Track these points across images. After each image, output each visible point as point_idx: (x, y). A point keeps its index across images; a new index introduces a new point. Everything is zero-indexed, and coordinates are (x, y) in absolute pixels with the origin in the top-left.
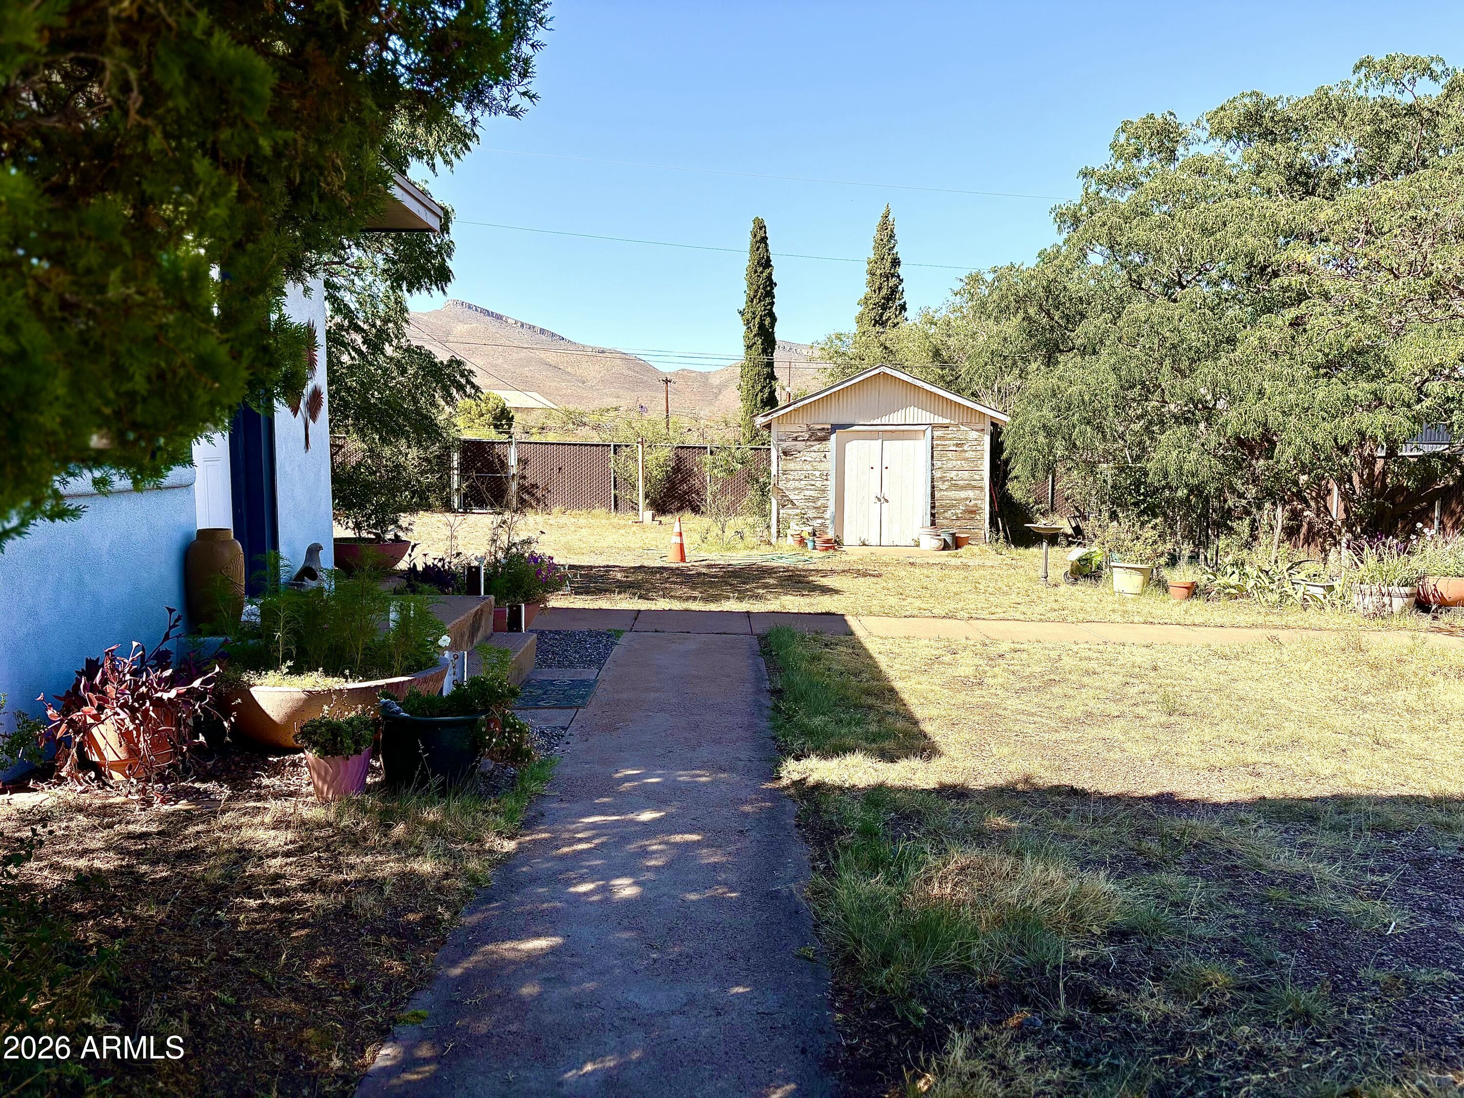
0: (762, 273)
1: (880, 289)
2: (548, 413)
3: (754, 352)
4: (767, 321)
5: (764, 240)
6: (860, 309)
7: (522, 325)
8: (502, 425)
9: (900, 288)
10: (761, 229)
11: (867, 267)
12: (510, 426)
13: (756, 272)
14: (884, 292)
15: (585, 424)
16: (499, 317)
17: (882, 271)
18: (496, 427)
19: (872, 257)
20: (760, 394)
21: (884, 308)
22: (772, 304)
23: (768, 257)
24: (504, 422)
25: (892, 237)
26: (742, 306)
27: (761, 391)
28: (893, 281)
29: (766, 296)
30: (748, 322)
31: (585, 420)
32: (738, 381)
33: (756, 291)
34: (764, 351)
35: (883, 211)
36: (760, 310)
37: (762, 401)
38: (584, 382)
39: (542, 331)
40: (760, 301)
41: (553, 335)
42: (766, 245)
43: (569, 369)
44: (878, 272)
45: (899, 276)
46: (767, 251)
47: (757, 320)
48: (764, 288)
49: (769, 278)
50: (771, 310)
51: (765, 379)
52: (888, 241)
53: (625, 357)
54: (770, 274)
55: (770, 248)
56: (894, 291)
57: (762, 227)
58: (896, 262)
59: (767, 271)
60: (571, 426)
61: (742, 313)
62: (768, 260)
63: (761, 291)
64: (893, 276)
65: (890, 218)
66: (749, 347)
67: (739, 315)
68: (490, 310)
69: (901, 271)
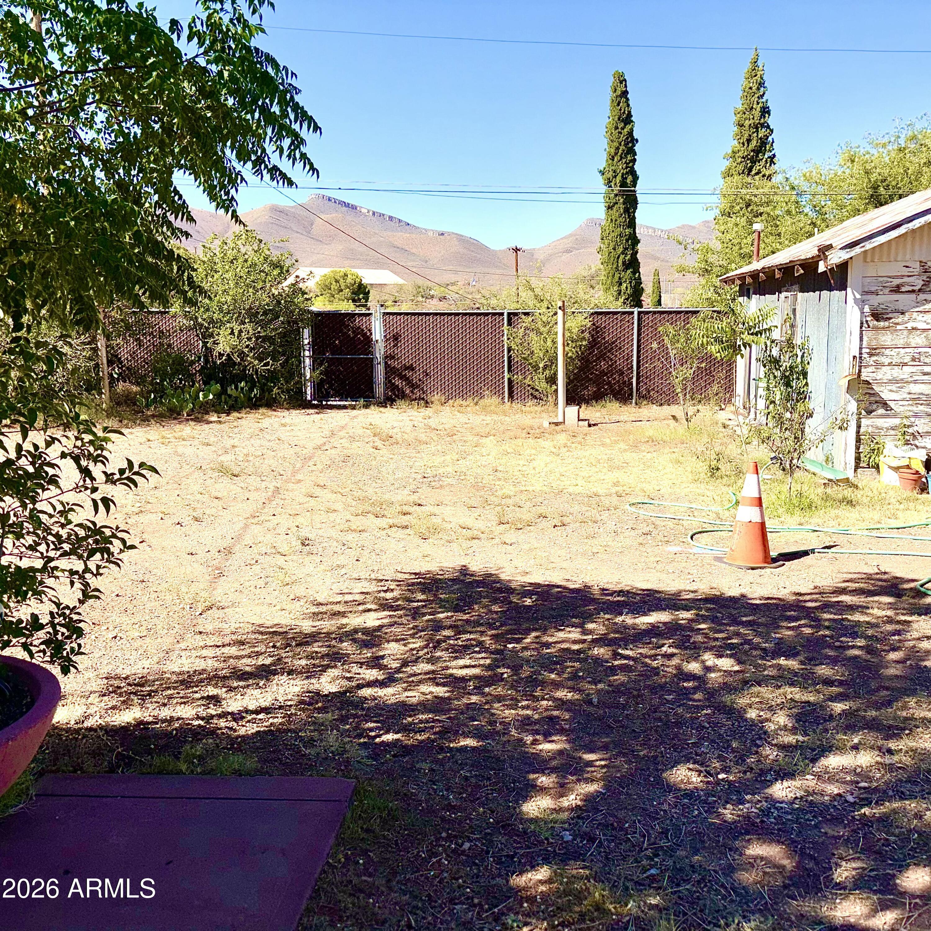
0: (623, 129)
1: (749, 141)
2: (400, 288)
3: (614, 213)
4: (629, 179)
5: (625, 94)
6: (727, 163)
7: (374, 214)
8: (360, 300)
9: (770, 139)
10: (621, 82)
11: (734, 119)
12: (367, 300)
13: (616, 128)
14: (754, 143)
15: (432, 297)
16: (354, 207)
17: (752, 121)
18: (354, 301)
19: (740, 107)
20: (622, 257)
21: (754, 161)
22: (634, 161)
23: (629, 112)
24: (361, 296)
25: (761, 84)
26: (603, 165)
27: (623, 253)
28: (762, 133)
29: (628, 153)
30: (609, 182)
31: (432, 293)
32: (598, 244)
33: (618, 148)
34: (626, 210)
35: (752, 55)
36: (621, 167)
37: (624, 263)
38: (426, 262)
39: (391, 218)
40: (621, 158)
41: (400, 221)
42: (628, 99)
43: (414, 251)
44: (747, 123)
45: (768, 127)
46: (628, 105)
47: (619, 178)
48: (626, 145)
49: (631, 133)
50: (632, 167)
51: (627, 241)
52: (758, 89)
53: (461, 238)
54: (632, 130)
55: (631, 102)
56: (763, 143)
57: (623, 81)
58: (765, 111)
59: (629, 127)
60: (420, 299)
61: (602, 173)
62: (629, 115)
63: (622, 148)
64: (762, 125)
65: (760, 63)
66: (610, 208)
67: (599, 175)
68: (346, 201)
69: (771, 121)
